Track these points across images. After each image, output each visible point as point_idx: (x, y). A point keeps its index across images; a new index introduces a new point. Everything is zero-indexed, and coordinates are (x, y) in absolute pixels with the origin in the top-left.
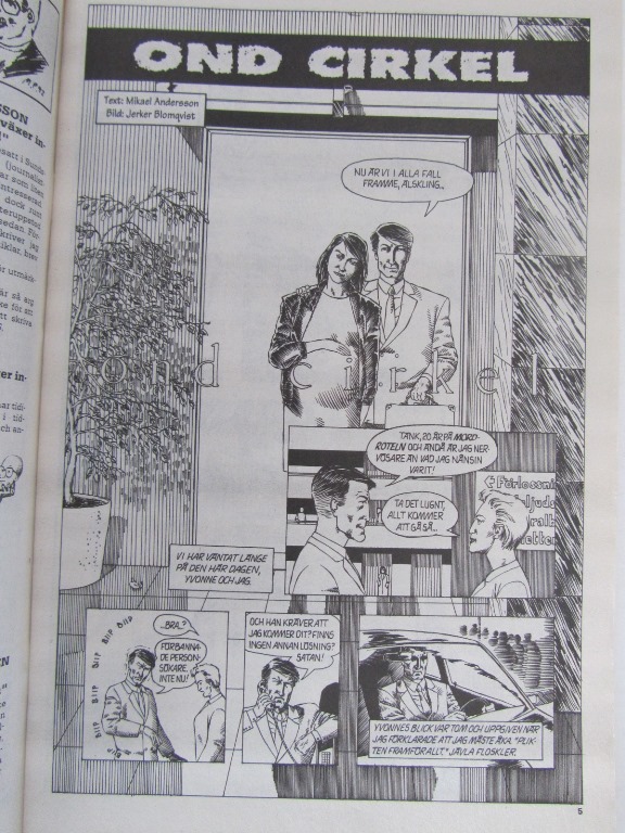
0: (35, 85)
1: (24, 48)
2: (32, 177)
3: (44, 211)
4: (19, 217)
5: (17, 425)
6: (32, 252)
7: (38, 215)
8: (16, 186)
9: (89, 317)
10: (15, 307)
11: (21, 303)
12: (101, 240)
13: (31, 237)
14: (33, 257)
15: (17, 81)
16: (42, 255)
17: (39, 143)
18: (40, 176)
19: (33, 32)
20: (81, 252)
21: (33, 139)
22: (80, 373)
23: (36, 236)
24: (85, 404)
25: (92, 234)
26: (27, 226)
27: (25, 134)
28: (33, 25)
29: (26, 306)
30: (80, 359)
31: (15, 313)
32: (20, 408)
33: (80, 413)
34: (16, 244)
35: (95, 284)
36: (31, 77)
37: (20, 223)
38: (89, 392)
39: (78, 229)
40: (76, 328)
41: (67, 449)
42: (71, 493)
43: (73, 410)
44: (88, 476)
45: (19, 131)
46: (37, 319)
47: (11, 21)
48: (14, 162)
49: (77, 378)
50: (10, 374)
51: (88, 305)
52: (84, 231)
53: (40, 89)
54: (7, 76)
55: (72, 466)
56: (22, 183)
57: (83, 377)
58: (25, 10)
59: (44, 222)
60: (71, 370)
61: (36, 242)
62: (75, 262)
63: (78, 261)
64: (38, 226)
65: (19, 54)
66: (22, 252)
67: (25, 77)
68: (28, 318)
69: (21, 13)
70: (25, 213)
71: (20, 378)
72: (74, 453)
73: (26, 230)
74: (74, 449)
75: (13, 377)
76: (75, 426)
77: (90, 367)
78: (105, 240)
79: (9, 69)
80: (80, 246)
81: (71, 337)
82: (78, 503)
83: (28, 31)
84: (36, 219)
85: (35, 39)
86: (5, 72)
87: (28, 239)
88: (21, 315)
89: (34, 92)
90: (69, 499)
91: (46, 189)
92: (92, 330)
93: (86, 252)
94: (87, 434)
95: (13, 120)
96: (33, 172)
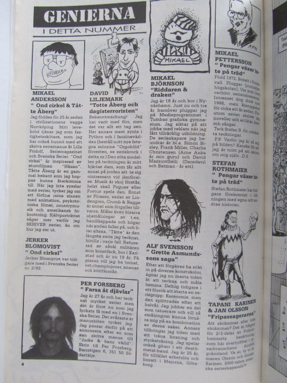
0: (253, 47)
1: (247, 32)
2: (255, 88)
3: (261, 102)
4: (252, 107)
5: (255, 198)
6: (257, 121)
7: (258, 104)
8: (250, 94)
9: (280, 146)
10: (253, 147)
11: (254, 145)
12: (283, 108)
13: (256, 115)
14: (258, 123)
15: (246, 48)
16: (261, 122)
17: (257, 72)
18: (258, 87)
19: (250, 24)
20: (276, 116)
21: (254, 71)
22: (277, 173)
23: (258, 114)
24: (279, 187)
25: (280, 106)
26: (254, 110)
27: (251, 70)
28: (250, 21)
29: (256, 146)
30: (277, 166)
31: (252, 150)
32: (256, 191)
33: (278, 192)
34: (251, 119)
35: (282, 130)
36: (252, 44)
37: (252, 110)
38: (281, 182)
39: (274, 106)
40: (275, 152)
41: (273, 208)
42: (275, 229)
43: (275, 190)
44: (281, 222)
45: (248, 69)
46: (261, 151)
47: (242, 22)
48: (248, 84)
49: (276, 175)
50: (252, 176)
51: (279, 140)
52: (277, 106)
53: (255, 48)
54: (242, 47)
55: (275, 216)
56: (252, 92)
57: (279, 174)
58: (246, 16)
59: (261, 107)
60: (274, 171)
61: (258, 116)
62: (274, 121)
63: (275, 120)
64: (259, 109)
65: (246, 36)
66: (253, 122)
67: (249, 45)
68: (257, 151)
69: (245, 17)
70: (253, 105)
71: (256, 178)
72: (276, 210)
73: (254, 112)
74: (276, 209)
75: (253, 177)
76: (276, 197)
77: (281, 169)
78: (285, 108)
79: (243, 44)
80: (275, 113)
81: (274, 156)
82: (277, 234)
83: (248, 24)
84: (258, 106)
85: (252, 26)
86: (242, 45)
87: (255, 116)
88: (255, 150)
89: (253, 50)
90: (274, 232)
91: (261, 92)
92: (281, 152)
93: (278, 115)
94: (281, 201)
95: (246, 65)
96: (255, 86)
